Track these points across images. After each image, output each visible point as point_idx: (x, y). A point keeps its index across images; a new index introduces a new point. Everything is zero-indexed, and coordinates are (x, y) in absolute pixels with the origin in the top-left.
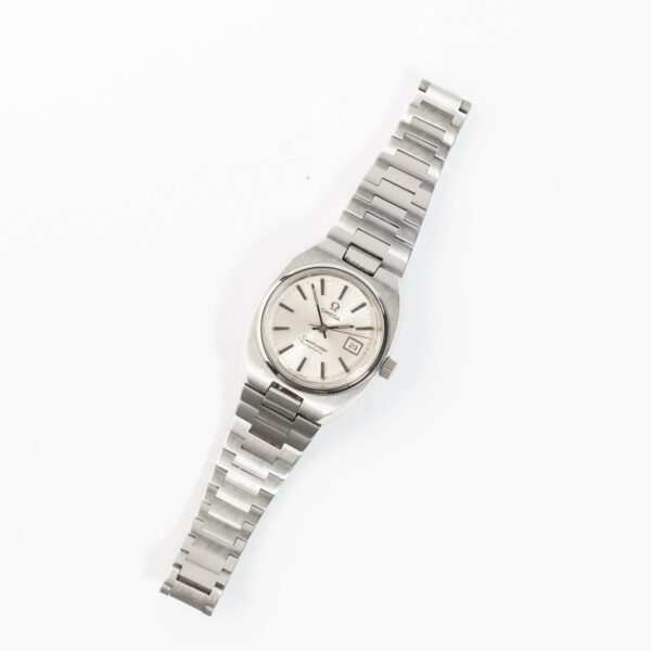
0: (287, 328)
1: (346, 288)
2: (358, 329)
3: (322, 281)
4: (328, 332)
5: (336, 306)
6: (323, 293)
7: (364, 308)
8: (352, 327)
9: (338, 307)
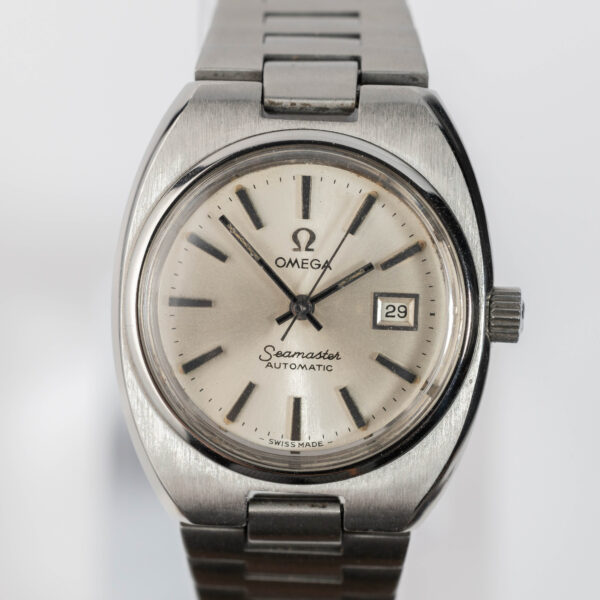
0: (218, 351)
1: (307, 182)
2: (387, 265)
3: (243, 195)
4: (319, 311)
5: (304, 237)
6: (258, 224)
7: (376, 208)
8: (369, 268)
9: (313, 238)
